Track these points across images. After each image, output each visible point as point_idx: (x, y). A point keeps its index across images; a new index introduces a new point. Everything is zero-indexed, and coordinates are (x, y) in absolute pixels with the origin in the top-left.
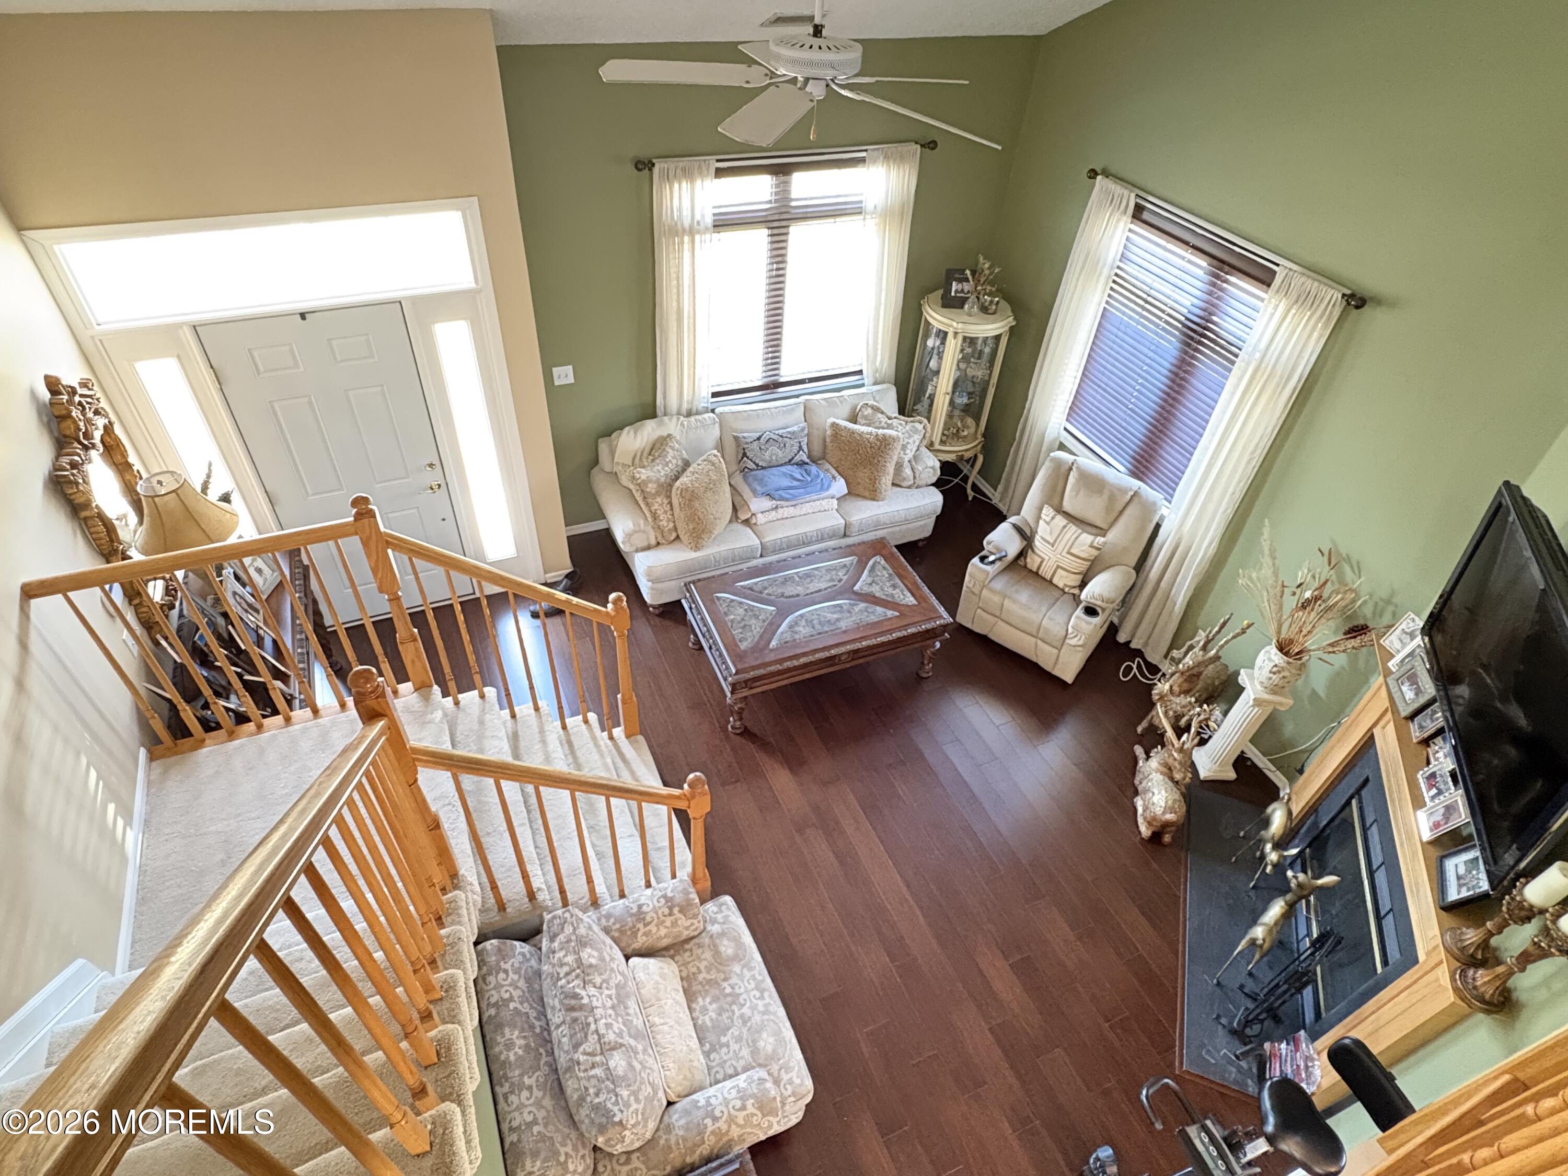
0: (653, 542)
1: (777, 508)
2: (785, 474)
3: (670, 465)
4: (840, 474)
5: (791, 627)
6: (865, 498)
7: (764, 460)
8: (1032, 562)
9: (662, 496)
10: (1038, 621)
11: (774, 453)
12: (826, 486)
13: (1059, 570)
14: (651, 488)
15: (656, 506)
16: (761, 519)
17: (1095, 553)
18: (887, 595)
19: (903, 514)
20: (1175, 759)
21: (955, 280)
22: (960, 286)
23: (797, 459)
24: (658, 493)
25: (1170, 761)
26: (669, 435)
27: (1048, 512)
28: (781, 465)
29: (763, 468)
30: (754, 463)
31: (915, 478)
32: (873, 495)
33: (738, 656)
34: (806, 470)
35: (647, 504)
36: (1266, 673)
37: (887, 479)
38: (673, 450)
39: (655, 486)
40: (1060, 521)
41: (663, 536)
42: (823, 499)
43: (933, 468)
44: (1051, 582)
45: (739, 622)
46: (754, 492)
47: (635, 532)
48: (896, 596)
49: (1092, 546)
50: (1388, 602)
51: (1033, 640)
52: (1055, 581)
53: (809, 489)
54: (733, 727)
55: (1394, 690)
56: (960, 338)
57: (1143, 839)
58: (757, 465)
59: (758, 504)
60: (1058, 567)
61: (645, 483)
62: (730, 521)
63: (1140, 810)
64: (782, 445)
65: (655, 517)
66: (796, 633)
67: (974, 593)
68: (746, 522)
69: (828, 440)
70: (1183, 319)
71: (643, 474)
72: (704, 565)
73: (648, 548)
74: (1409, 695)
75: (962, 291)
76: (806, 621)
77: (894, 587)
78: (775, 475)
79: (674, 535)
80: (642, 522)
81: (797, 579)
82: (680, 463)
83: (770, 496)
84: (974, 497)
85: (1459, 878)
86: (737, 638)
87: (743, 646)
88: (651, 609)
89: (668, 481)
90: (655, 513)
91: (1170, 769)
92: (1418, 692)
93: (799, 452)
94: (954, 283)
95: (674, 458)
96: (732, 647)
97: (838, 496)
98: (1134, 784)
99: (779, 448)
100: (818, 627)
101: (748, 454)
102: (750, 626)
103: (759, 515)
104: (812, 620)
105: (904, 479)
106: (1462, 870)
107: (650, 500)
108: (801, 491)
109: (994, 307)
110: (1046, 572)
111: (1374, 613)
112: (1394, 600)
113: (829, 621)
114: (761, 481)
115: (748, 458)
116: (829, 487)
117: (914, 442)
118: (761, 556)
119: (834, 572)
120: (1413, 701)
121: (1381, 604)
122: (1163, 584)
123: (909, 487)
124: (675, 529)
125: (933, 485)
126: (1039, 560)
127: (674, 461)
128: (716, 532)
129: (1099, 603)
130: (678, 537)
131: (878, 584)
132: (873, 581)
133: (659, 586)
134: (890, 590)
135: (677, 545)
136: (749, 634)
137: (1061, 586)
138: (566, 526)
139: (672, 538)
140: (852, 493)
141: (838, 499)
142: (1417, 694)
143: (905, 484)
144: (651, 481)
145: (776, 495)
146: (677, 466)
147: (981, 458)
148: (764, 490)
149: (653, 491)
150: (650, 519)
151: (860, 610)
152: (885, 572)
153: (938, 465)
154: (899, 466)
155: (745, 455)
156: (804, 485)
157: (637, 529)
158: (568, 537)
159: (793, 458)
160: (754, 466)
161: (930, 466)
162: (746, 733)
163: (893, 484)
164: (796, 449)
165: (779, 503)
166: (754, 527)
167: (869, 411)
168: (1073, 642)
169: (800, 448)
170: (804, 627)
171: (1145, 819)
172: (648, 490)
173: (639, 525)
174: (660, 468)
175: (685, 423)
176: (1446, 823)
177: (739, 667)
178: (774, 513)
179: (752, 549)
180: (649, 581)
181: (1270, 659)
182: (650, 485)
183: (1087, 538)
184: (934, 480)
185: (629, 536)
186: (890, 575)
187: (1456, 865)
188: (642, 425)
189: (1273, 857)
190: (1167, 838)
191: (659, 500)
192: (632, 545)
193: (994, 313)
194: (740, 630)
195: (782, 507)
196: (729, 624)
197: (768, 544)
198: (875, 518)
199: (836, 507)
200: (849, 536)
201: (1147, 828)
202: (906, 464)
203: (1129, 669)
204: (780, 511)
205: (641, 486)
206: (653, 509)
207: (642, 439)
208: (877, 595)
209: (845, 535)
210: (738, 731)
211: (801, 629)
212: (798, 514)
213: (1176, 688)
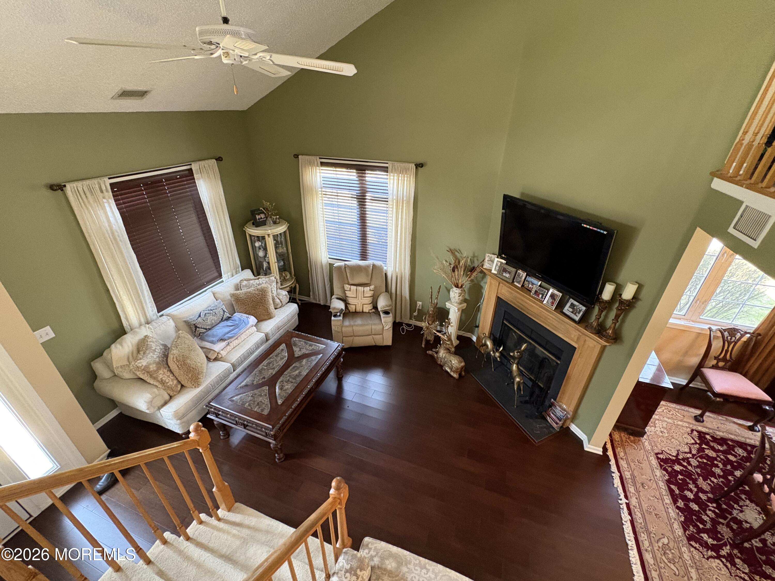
0: (167, 397)
1: (229, 344)
2: (224, 327)
3: (157, 350)
4: (249, 315)
5: (281, 389)
6: (266, 320)
7: (209, 325)
8: (352, 308)
9: (162, 370)
10: (370, 328)
11: (211, 319)
12: (247, 323)
13: (364, 306)
14: (153, 367)
15: (161, 376)
16: (223, 353)
17: (372, 292)
18: (311, 350)
19: (286, 318)
20: (449, 344)
21: (257, 214)
22: (259, 216)
23: (225, 317)
24: (159, 368)
25: (447, 346)
26: (146, 336)
27: (347, 287)
28: (218, 323)
29: (209, 329)
30: (204, 329)
31: (281, 302)
32: (269, 316)
33: (266, 419)
34: (232, 320)
35: (155, 378)
36: (457, 297)
37: (272, 307)
38: (153, 342)
39: (154, 365)
40: (353, 288)
41: (173, 391)
42: (248, 329)
43: (286, 295)
44: (363, 312)
45: (254, 404)
46: (212, 342)
47: (154, 398)
48: (315, 348)
49: (370, 290)
50: (474, 256)
51: (371, 336)
52: (364, 311)
53: (240, 328)
54: (279, 459)
55: (501, 277)
56: (271, 237)
57: (457, 379)
58: (206, 329)
59: (218, 347)
60: (363, 304)
61: (147, 367)
62: (207, 363)
63: (449, 371)
64: (214, 314)
65: (162, 382)
66: (286, 390)
67: (339, 332)
68: (216, 359)
69: (233, 303)
70: (356, 196)
71: (143, 362)
72: (207, 392)
73: (166, 403)
74: (507, 275)
75: (261, 218)
76: (286, 382)
77: (311, 345)
78: (218, 329)
79: (179, 386)
80: (155, 390)
81: (265, 368)
82: (161, 347)
83: (222, 340)
84: (301, 303)
85: (572, 312)
86: (259, 411)
87: (266, 412)
88: (183, 436)
89: (160, 359)
90: (162, 380)
91: (448, 349)
92: (510, 273)
93: (224, 313)
94: (257, 216)
95: (157, 346)
96: (260, 417)
97: (254, 324)
98: (439, 365)
99: (213, 316)
100: (294, 381)
101: (198, 326)
102: (261, 402)
103: (222, 352)
104: (289, 380)
105: (278, 304)
106: (571, 310)
107: (155, 375)
108: (237, 329)
109: (278, 220)
110: (359, 309)
111: (471, 263)
112: (476, 255)
113: (296, 375)
114: (213, 336)
115: (199, 328)
116: (248, 322)
117: (274, 287)
118: (234, 371)
119: (280, 355)
120: (511, 276)
121: (472, 258)
122: (398, 293)
123: (281, 307)
124: (179, 382)
125: (288, 302)
126: (354, 306)
127: (158, 348)
128: (205, 371)
129: (387, 308)
130: (182, 386)
131: (303, 349)
132: (300, 349)
133: (185, 419)
134: (311, 348)
135: (185, 391)
136: (264, 406)
137: (367, 311)
138: (93, 424)
139: (179, 389)
140: (260, 320)
141: (255, 326)
142: (510, 274)
143: (278, 307)
144: (150, 364)
145: (226, 337)
146: (161, 349)
147: (297, 286)
148: (217, 338)
149: (155, 369)
150: (160, 386)
151: (306, 363)
152: (302, 342)
153: (287, 293)
154: (273, 300)
155: (196, 327)
156: (236, 326)
157: (154, 395)
158: (98, 430)
159: (223, 318)
160: (205, 330)
161: (284, 294)
162: (287, 457)
163: (276, 309)
164: (222, 313)
165: (228, 341)
166: (222, 359)
167: (245, 283)
168: (387, 328)
169: (224, 311)
170: (287, 385)
171: (454, 372)
172: (151, 369)
173: (154, 392)
174: (151, 354)
175: (151, 327)
176: (555, 300)
177: (272, 423)
178: (228, 347)
179: (228, 370)
180: (177, 420)
181: (456, 293)
182: (151, 366)
183: (367, 289)
184: (288, 299)
185: (150, 403)
186: (305, 342)
187: (567, 309)
188: (123, 339)
189: (497, 354)
190: (463, 373)
191: (161, 372)
192: (154, 407)
193: (279, 223)
194: (257, 407)
195: (231, 342)
196: (249, 408)
197: (235, 363)
198: (276, 326)
199: (256, 330)
200: (269, 340)
201: (456, 374)
202: (276, 298)
203: (403, 329)
204: (231, 344)
205: (146, 370)
206: (159, 379)
207: (128, 346)
208: (307, 352)
209: (267, 340)
210: (283, 459)
211: (287, 387)
212: (240, 341)
213: (430, 322)
